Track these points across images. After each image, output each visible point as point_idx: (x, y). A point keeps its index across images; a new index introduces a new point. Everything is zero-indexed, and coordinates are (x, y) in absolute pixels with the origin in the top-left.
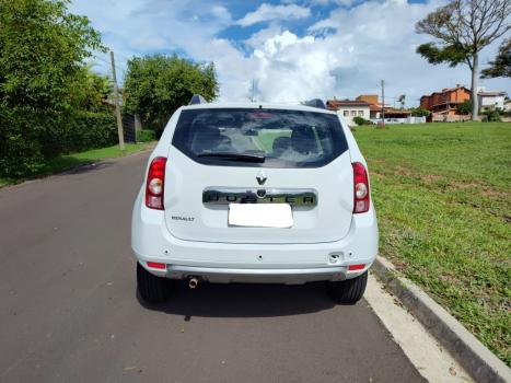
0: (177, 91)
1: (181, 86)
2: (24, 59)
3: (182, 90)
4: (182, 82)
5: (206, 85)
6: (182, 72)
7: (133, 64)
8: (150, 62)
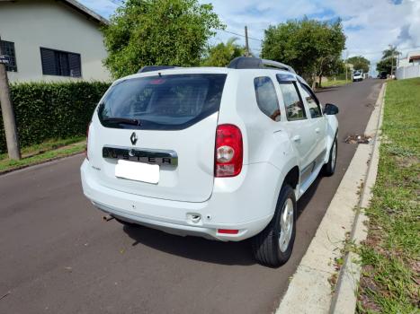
0: (303, 50)
1: (306, 44)
2: (167, 46)
3: (308, 48)
4: (308, 41)
5: (332, 40)
6: (309, 32)
7: (269, 33)
8: (283, 28)
